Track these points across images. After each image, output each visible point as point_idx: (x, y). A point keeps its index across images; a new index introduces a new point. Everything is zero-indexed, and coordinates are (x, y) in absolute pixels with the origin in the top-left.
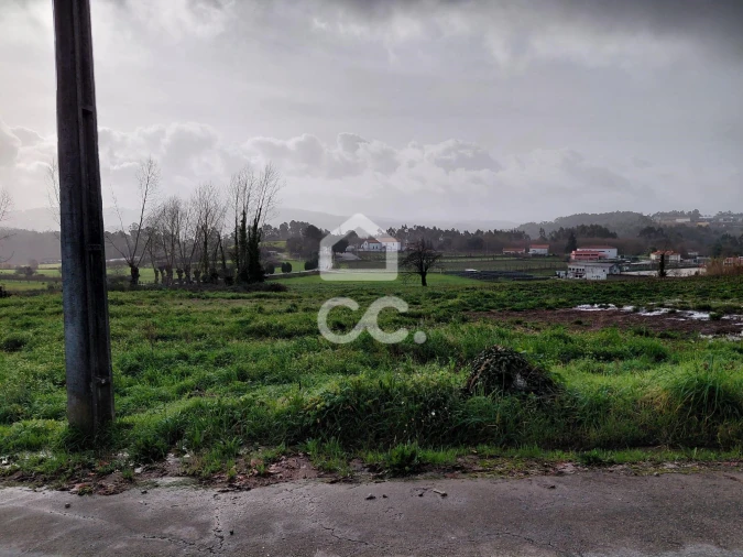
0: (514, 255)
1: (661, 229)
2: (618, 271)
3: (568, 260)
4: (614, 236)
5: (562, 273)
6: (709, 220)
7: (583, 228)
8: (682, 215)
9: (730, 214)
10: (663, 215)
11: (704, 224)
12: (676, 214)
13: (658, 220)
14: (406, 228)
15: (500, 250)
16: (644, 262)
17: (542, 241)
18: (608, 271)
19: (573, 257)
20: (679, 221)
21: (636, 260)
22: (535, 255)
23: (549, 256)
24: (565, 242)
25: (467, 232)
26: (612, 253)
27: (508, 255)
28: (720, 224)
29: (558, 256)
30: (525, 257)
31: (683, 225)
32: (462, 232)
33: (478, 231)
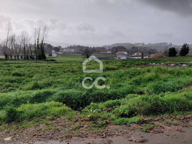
0: (103, 53)
1: (136, 47)
2: (128, 57)
3: (116, 55)
4: (126, 49)
5: (115, 58)
6: (146, 45)
7: (119, 47)
8: (140, 44)
9: (151, 44)
10: (136, 44)
11: (145, 46)
12: (139, 44)
13: (135, 45)
14: (75, 45)
15: (100, 52)
16: (133, 55)
17: (109, 50)
18: (126, 57)
19: (117, 54)
20: (140, 45)
21: (131, 55)
22: (108, 54)
23: (111, 54)
24: (115, 50)
25: (91, 47)
26: (126, 53)
27: (102, 53)
28: (149, 46)
29: (113, 54)
30: (106, 54)
31: (141, 46)
32: (90, 47)
33: (94, 47)
